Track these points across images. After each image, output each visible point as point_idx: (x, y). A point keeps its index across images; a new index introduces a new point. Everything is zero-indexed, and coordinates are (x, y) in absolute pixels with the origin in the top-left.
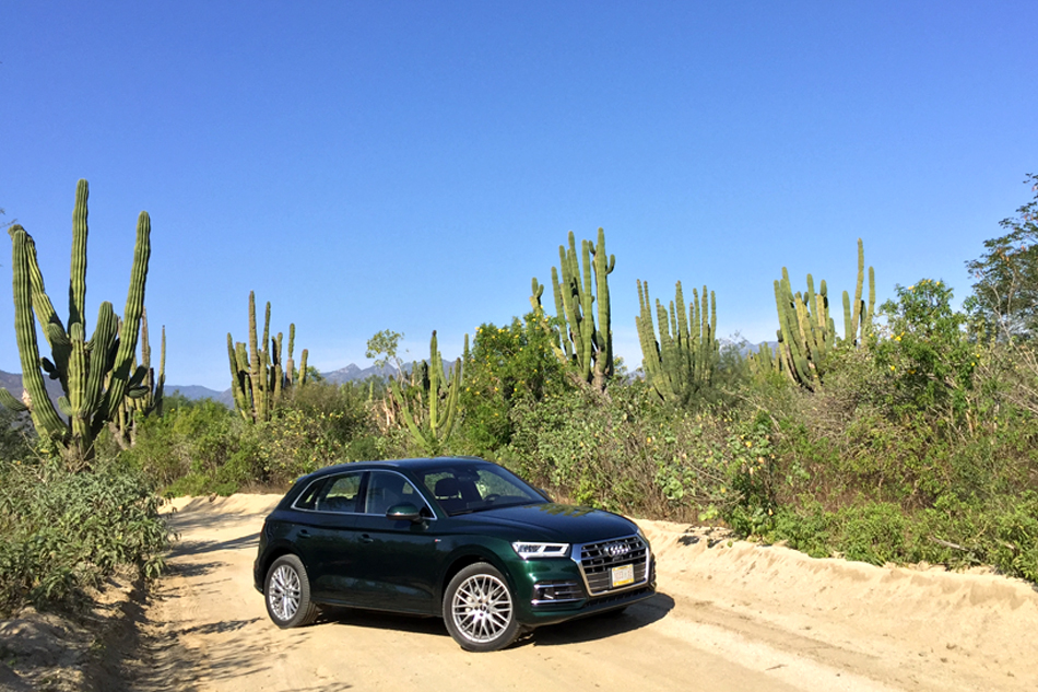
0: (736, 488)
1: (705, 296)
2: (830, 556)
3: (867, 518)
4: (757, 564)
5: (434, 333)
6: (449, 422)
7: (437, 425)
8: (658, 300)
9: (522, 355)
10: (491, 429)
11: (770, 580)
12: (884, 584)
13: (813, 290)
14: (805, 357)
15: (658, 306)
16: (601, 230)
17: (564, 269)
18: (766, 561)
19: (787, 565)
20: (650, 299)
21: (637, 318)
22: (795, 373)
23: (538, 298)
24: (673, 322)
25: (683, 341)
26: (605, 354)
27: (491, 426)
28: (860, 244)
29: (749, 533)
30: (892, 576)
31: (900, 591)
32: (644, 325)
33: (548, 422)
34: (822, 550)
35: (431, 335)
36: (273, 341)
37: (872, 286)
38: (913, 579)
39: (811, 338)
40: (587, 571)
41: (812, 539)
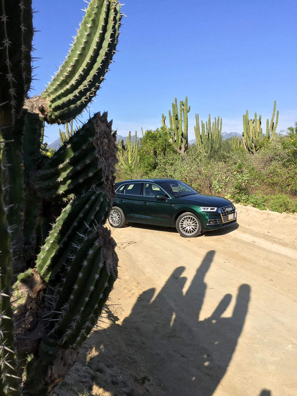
0: (236, 189)
1: (219, 120)
2: (266, 210)
3: (279, 199)
4: (242, 211)
5: (130, 132)
6: (135, 161)
7: (131, 162)
8: (202, 121)
9: (160, 141)
10: (149, 164)
11: (247, 216)
12: (283, 219)
13: (256, 118)
14: (251, 142)
15: (202, 123)
16: (186, 97)
17: (173, 111)
18: (245, 211)
19: (252, 212)
20: (199, 120)
21: (195, 127)
22: (247, 147)
23: (164, 121)
24: (207, 129)
25: (210, 135)
26: (186, 140)
27: (149, 163)
28: (275, 102)
29: (239, 202)
30: (286, 217)
31: (289, 221)
32: (197, 129)
33: (169, 163)
34: (264, 208)
35: (129, 133)
36: (74, 132)
37: (277, 117)
38: (293, 218)
39: (254, 135)
40: (223, 216)
41: (261, 205)
